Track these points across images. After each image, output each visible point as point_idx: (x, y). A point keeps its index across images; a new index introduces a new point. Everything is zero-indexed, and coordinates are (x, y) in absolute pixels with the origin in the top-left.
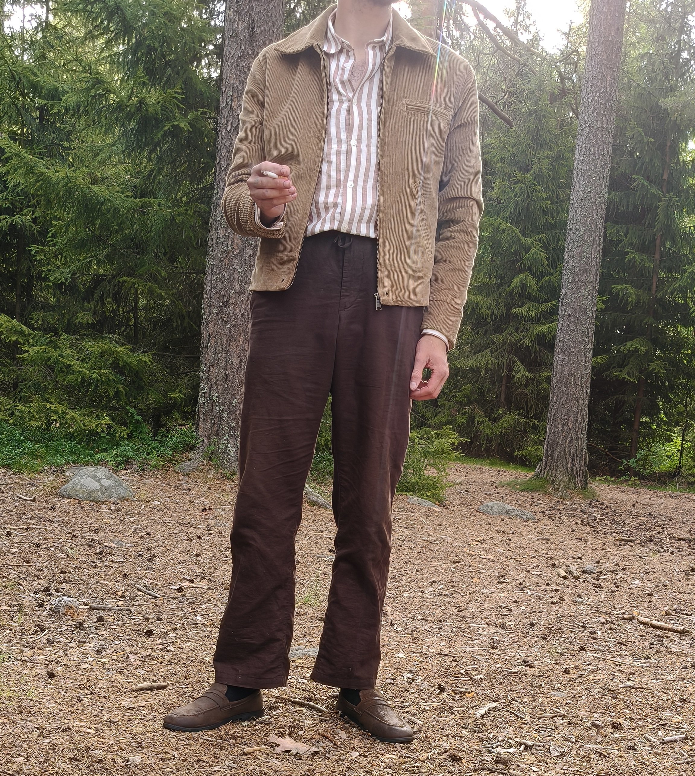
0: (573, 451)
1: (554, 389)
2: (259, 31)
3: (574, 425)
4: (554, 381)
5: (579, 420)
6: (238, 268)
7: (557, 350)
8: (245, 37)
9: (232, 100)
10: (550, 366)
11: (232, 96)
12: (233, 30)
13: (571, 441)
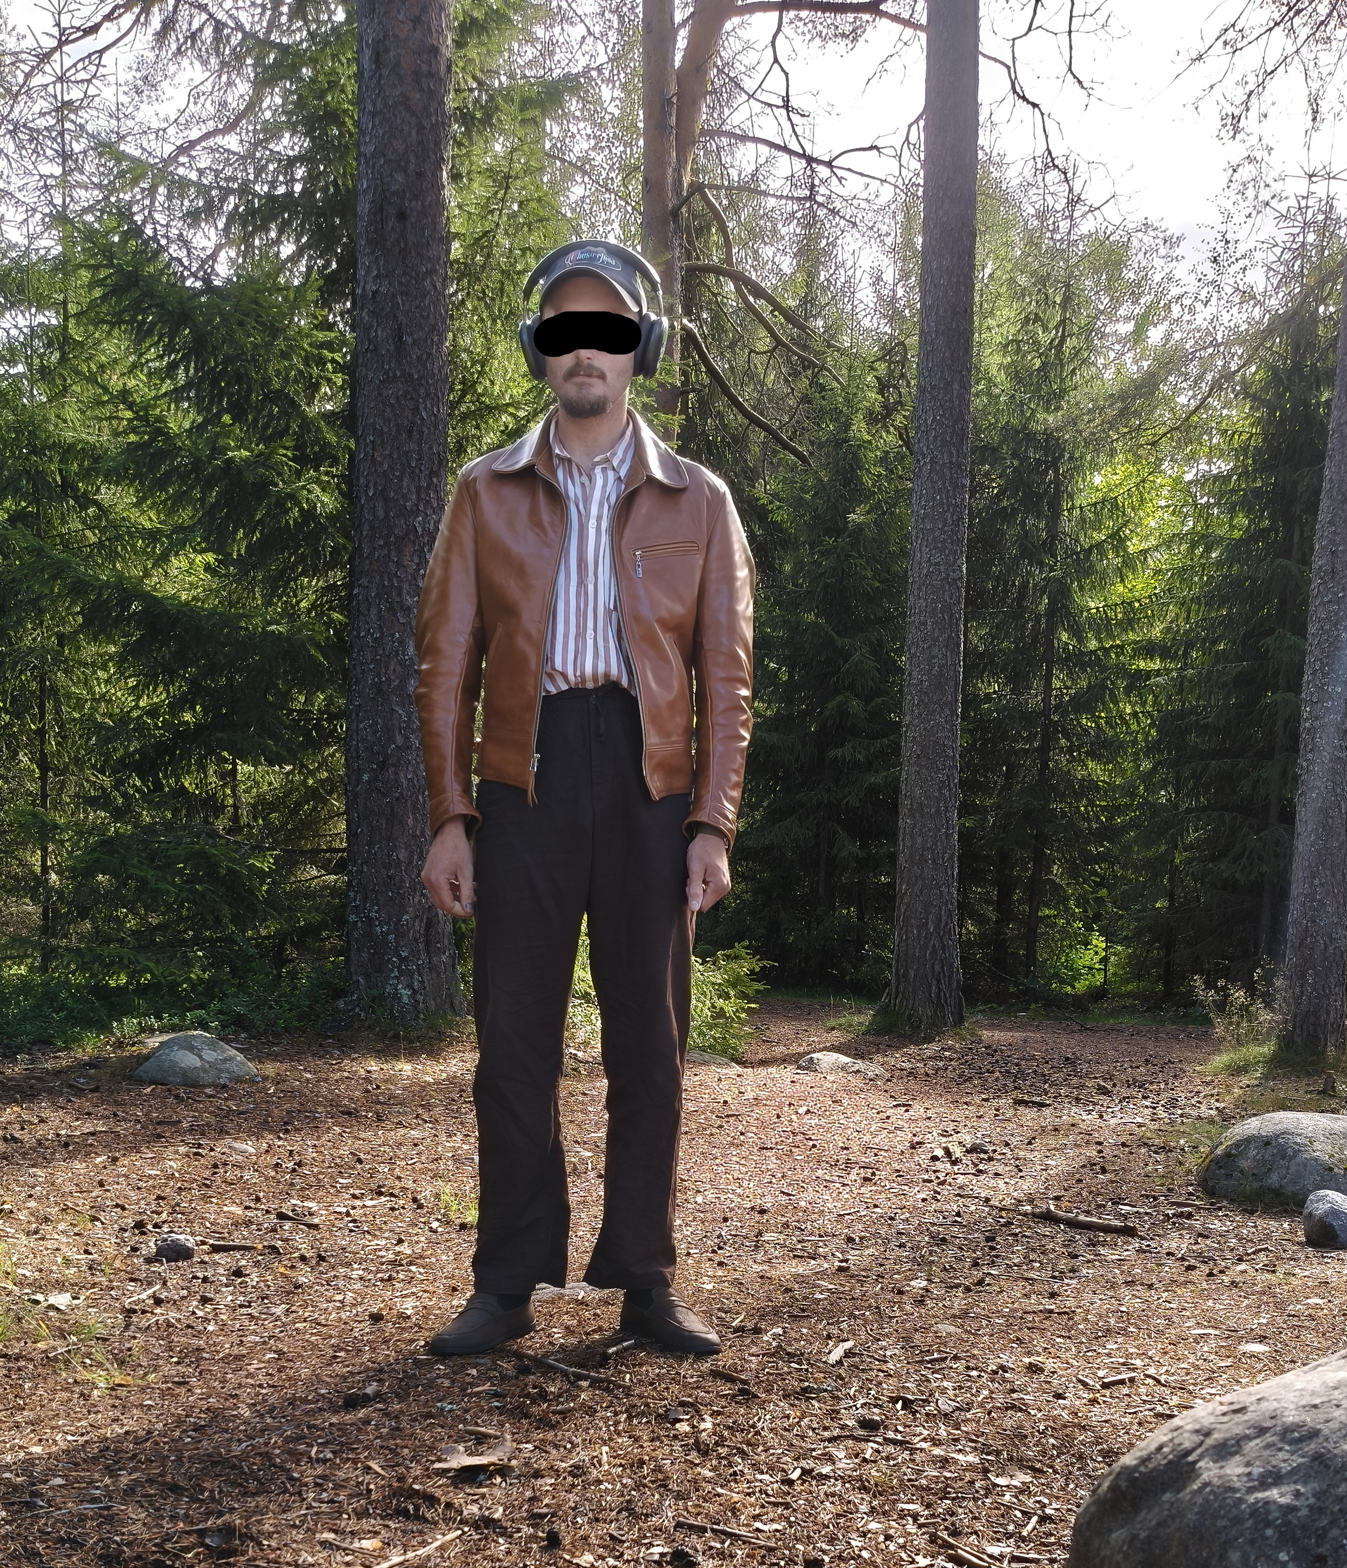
1: (902, 872)
2: (410, 340)
3: (937, 926)
4: (901, 860)
6: (396, 708)
7: (903, 811)
8: (388, 350)
9: (373, 449)
10: (893, 836)
11: (372, 442)
12: (370, 341)
13: (934, 953)
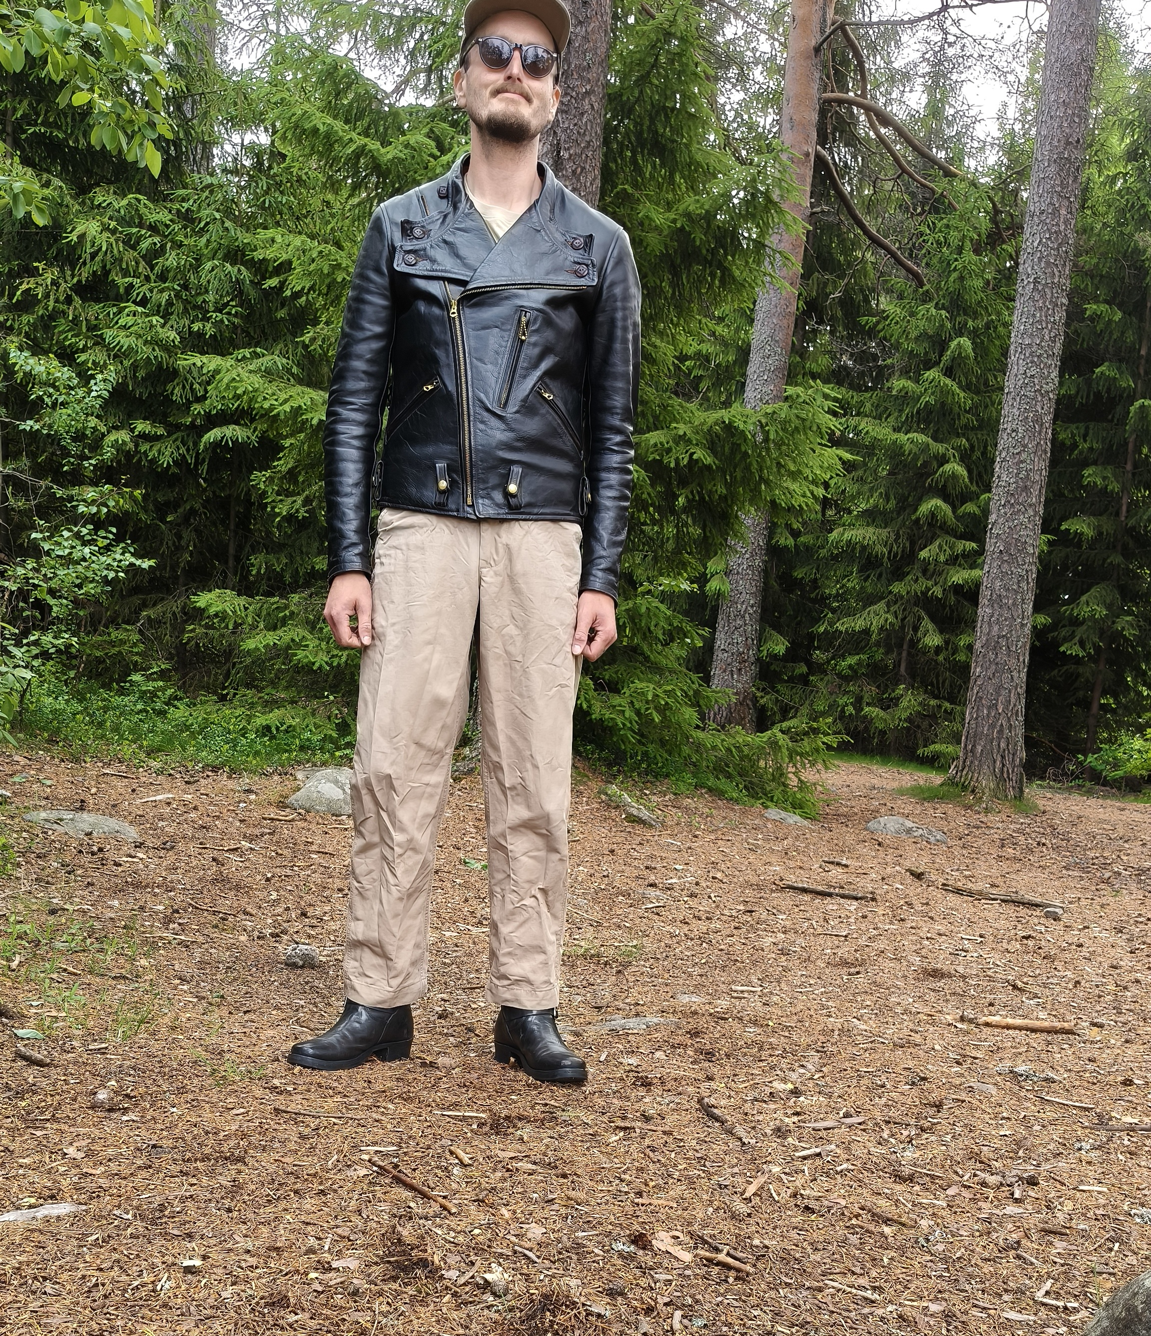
0: (1003, 745)
3: (1006, 708)
4: (977, 646)
5: (1013, 700)
